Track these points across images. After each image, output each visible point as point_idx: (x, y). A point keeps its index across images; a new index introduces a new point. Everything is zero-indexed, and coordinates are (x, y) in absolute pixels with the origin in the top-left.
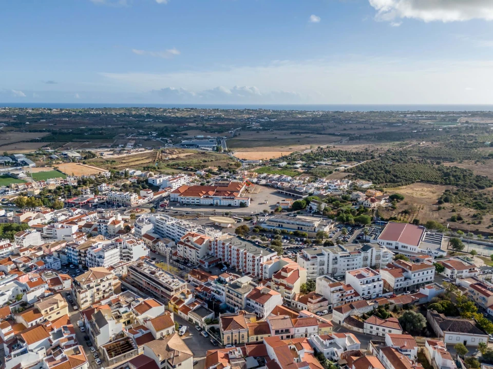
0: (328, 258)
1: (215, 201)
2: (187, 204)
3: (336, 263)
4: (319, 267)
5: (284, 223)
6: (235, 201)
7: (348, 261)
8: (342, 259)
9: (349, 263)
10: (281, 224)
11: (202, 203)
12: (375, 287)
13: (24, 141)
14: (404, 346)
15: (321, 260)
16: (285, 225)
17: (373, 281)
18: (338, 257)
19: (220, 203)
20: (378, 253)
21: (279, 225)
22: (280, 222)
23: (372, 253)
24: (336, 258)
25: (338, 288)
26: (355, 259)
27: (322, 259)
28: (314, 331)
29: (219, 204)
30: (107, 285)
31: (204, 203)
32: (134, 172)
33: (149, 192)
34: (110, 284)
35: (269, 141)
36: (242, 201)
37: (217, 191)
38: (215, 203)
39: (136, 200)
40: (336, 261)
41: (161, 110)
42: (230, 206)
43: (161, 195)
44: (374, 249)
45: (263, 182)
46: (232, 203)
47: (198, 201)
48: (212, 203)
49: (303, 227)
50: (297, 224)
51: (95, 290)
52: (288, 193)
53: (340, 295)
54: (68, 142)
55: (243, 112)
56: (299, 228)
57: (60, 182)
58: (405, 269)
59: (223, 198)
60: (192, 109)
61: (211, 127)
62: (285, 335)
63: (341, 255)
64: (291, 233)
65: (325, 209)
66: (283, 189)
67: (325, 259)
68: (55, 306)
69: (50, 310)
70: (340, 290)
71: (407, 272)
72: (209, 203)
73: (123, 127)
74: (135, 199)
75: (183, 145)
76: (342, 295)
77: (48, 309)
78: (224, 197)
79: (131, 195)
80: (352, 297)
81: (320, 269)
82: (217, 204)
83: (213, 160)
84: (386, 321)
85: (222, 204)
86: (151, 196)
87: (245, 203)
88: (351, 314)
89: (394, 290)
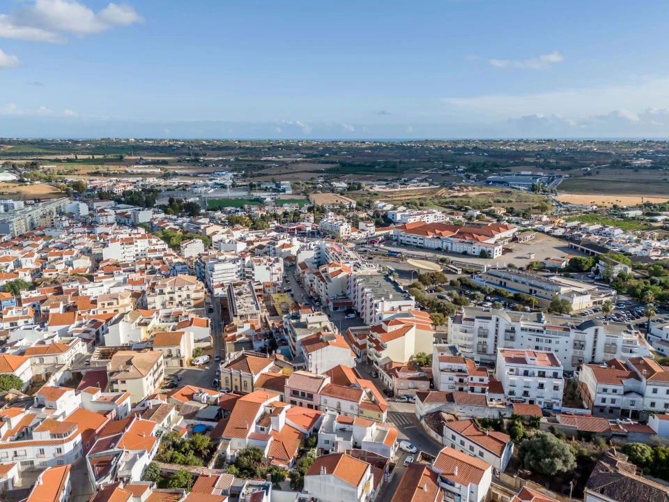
0: (497, 326)
1: (445, 244)
2: (405, 244)
3: (512, 339)
4: (478, 339)
5: (509, 279)
6: (473, 246)
7: (538, 340)
8: (527, 335)
9: (539, 344)
10: (504, 281)
11: (426, 245)
12: (541, 386)
13: (306, 171)
14: (453, 474)
15: (481, 328)
16: (509, 284)
17: (542, 375)
18: (517, 329)
19: (452, 248)
20: (611, 340)
21: (501, 282)
22: (504, 278)
23: (596, 336)
24: (513, 330)
25: (456, 366)
26: (554, 340)
27: (483, 325)
28: (352, 412)
29: (449, 249)
30: (184, 296)
31: (429, 245)
32: (385, 206)
33: (369, 225)
34: (188, 296)
35: (647, 183)
36: (484, 248)
37: (459, 233)
38: (444, 247)
39: (347, 232)
40: (512, 334)
41: (502, 142)
42: (465, 254)
43: (387, 231)
44: (601, 329)
45: (560, 232)
46: (469, 249)
47: (421, 241)
48: (440, 246)
49: (538, 290)
50: (531, 285)
51: (167, 297)
52: (585, 248)
53: (456, 379)
54: (348, 174)
55: (637, 144)
56: (531, 290)
57: (295, 208)
58: (639, 373)
59: (460, 242)
60: (548, 141)
61: (557, 163)
62: (306, 402)
63: (522, 326)
64: (511, 295)
65: (621, 276)
66: (578, 242)
67: (490, 326)
68: (115, 302)
69: (109, 304)
70: (460, 371)
71: (639, 379)
72: (436, 247)
73: (429, 161)
74: (346, 230)
75: (488, 182)
76: (461, 381)
77: (106, 303)
78: (462, 240)
79: (342, 225)
80: (483, 391)
81: (480, 343)
82: (447, 248)
83: (514, 200)
84: (484, 434)
85: (454, 250)
86: (371, 231)
87: (490, 251)
88: (443, 410)
89: (594, 407)
